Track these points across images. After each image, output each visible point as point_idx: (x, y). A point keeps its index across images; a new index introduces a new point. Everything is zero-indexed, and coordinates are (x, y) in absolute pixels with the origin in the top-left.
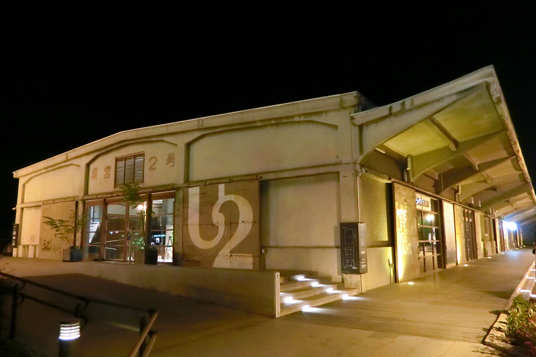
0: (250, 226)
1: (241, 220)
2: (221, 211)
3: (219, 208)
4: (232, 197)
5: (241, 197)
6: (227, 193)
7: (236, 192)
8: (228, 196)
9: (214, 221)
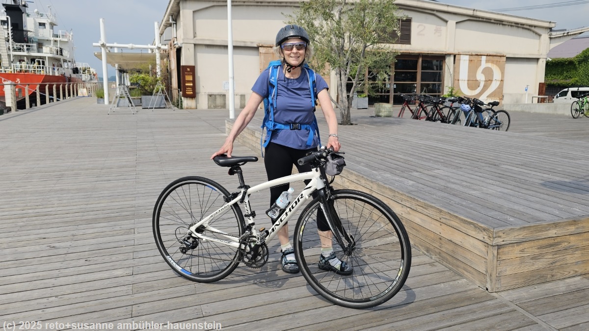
0: (499, 82)
1: (494, 79)
2: (482, 73)
3: (481, 70)
4: (490, 65)
5: (495, 65)
6: (487, 61)
7: (493, 62)
8: (487, 64)
9: (478, 79)
